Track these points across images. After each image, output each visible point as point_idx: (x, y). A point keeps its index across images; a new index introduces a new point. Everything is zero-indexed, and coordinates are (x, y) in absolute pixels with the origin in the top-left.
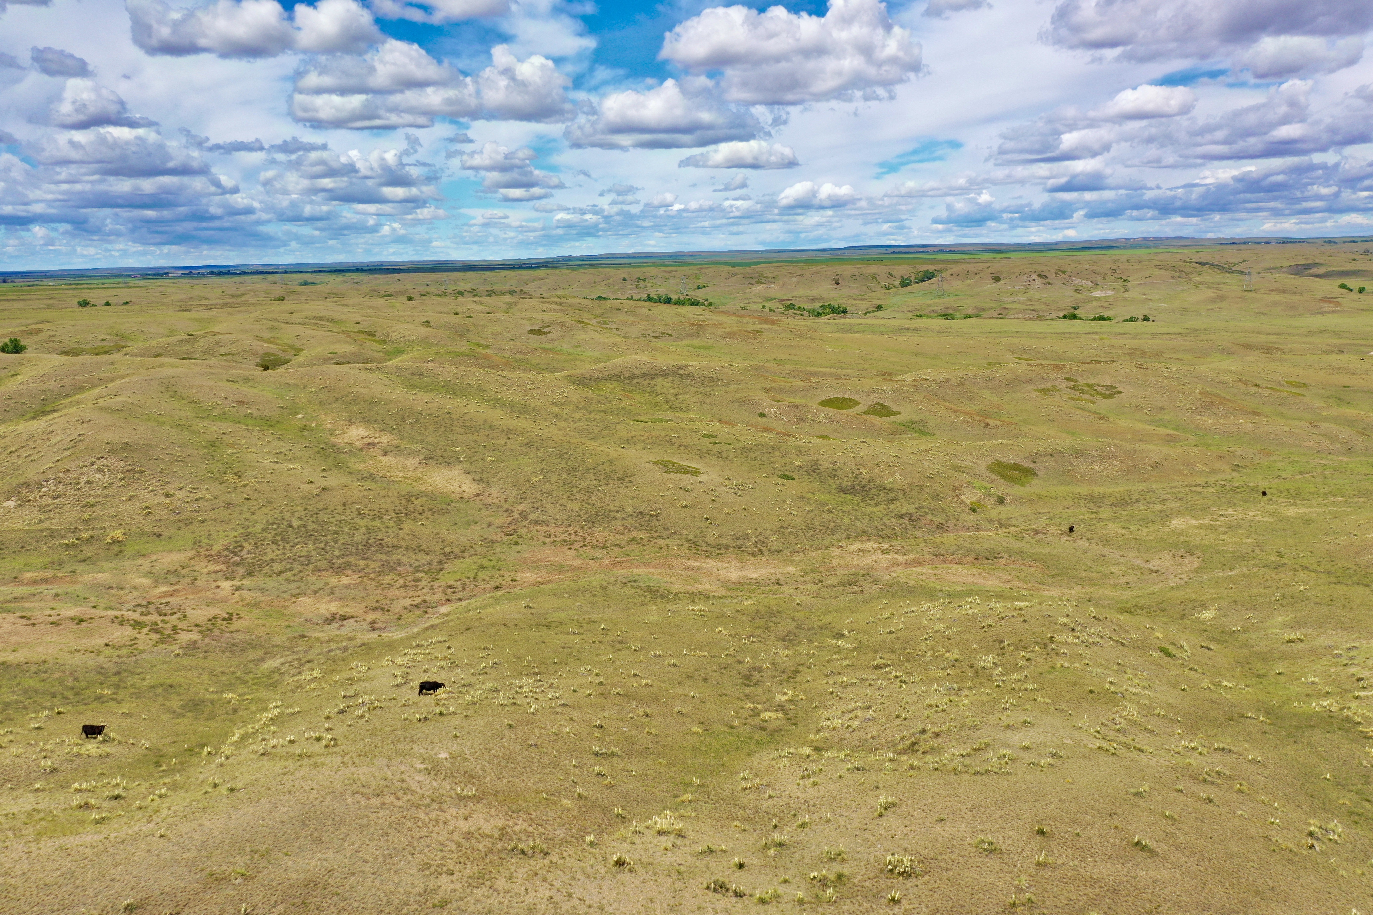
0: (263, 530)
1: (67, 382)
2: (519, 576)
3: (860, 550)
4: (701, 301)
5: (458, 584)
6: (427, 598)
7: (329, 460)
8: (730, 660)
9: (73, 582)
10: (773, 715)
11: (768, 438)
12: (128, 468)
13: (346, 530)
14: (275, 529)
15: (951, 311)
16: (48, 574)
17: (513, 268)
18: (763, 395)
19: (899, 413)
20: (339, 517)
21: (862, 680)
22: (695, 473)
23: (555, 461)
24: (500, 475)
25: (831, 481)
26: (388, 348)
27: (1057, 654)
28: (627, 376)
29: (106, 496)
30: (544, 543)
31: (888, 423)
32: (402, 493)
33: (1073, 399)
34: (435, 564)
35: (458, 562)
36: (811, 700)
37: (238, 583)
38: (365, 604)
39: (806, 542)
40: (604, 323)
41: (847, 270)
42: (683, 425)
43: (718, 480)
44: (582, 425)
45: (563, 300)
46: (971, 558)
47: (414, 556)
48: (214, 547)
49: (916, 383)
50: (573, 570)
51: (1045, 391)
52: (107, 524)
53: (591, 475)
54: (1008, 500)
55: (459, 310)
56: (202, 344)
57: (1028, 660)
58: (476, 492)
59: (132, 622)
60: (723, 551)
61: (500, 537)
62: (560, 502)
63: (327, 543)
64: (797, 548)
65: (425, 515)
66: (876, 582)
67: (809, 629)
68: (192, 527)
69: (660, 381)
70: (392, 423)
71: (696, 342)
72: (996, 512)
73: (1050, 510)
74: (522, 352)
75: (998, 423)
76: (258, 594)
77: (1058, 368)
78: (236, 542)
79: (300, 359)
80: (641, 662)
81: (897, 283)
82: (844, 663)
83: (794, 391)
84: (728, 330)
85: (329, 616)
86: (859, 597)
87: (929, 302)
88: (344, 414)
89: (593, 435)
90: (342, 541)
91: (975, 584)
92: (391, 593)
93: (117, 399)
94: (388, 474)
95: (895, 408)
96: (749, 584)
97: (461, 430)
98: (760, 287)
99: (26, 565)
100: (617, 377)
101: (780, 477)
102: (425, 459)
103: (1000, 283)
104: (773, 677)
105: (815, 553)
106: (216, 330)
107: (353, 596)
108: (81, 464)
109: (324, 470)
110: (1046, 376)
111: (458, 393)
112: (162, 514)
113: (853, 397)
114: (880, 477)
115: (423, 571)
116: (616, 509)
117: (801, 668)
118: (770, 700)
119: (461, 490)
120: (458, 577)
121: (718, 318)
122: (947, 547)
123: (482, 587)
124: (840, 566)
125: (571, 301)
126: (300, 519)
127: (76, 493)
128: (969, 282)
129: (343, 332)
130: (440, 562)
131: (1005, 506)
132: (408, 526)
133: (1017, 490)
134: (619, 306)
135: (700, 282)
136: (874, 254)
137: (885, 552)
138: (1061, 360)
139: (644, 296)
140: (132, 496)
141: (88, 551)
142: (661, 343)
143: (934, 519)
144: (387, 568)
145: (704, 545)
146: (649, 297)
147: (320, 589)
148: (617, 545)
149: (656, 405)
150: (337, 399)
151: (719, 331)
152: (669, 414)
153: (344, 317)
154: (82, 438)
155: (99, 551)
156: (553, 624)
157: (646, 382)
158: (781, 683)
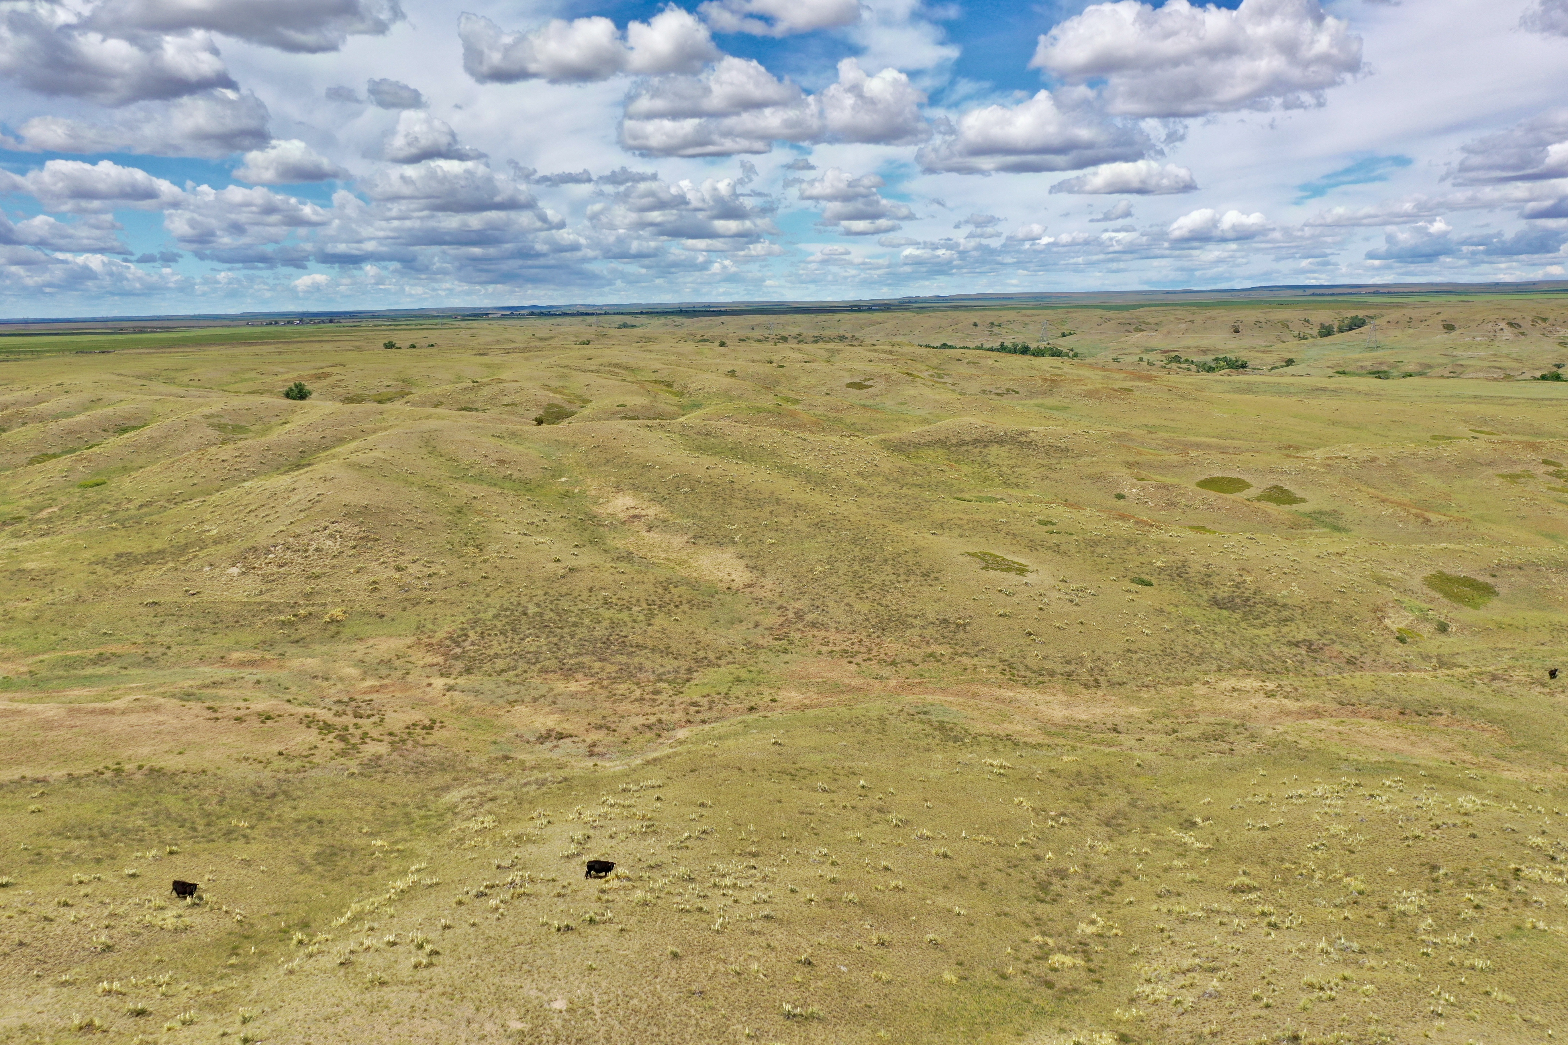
0: (495, 616)
1: (329, 433)
2: (782, 695)
3: (1234, 689)
4: (1065, 350)
5: (704, 702)
6: (664, 717)
7: (585, 534)
8: (1025, 853)
9: (281, 667)
10: (1068, 960)
11: (1124, 528)
12: (362, 535)
13: (587, 622)
14: (507, 617)
15: (1384, 368)
16: (257, 655)
17: (852, 311)
18: (1124, 471)
19: (1304, 500)
20: (581, 606)
21: (1210, 912)
22: (1022, 571)
23: (848, 548)
24: (778, 562)
25: (1201, 591)
26: (684, 401)
27: (1526, 903)
28: (954, 442)
29: (334, 567)
30: (820, 653)
31: (1288, 513)
32: (660, 579)
33: (1554, 489)
34: (683, 672)
35: (710, 671)
36: (1129, 939)
37: (451, 681)
38: (588, 720)
39: (1161, 674)
40: (938, 375)
41: (1250, 315)
42: (1015, 507)
43: (1050, 581)
44: (890, 502)
45: (896, 348)
46: (1394, 712)
47: (660, 661)
48: (437, 635)
49: (1329, 462)
50: (850, 691)
51: (1513, 478)
52: (330, 600)
53: (888, 568)
54: (1453, 628)
55: (774, 358)
56: (485, 393)
57: (1477, 907)
58: (747, 581)
59: (321, 723)
60: (1046, 679)
61: (767, 641)
62: (846, 601)
63: (562, 637)
64: (1146, 680)
65: (682, 608)
66: (1253, 738)
67: (1147, 809)
68: (419, 607)
69: (994, 449)
70: (664, 492)
71: (1050, 401)
72: (1435, 644)
73: (1515, 645)
74: (837, 410)
75: (1443, 518)
76: (471, 698)
77: (1534, 447)
78: (462, 629)
79: (586, 412)
80: (899, 845)
81: (1315, 332)
82: (1189, 877)
83: (1165, 467)
84: (1090, 387)
85: (544, 732)
86: (1227, 760)
87: (1357, 356)
88: (612, 479)
89: (900, 515)
90: (580, 636)
91: (1398, 752)
92: (622, 707)
93: (372, 454)
94: (649, 555)
95: (1300, 494)
96: (1077, 728)
97: (742, 504)
98: (1139, 335)
99: (237, 643)
100: (942, 443)
101: (1133, 581)
102: (694, 537)
103: (1453, 333)
104: (1081, 889)
105: (1170, 690)
106: (503, 377)
107: (577, 708)
108: (313, 528)
109: (577, 546)
110: (1514, 457)
111: (747, 457)
112: (389, 590)
113: (1242, 477)
114: (1270, 587)
115: (666, 681)
116: (915, 613)
117: (1124, 878)
118: (1069, 931)
119: (730, 578)
120: (705, 692)
121: (1080, 372)
122: (1360, 693)
123: (733, 707)
124: (1204, 710)
125: (905, 349)
126: (538, 605)
127: (302, 561)
128: (1411, 331)
129: (638, 382)
130: (690, 670)
131: (1448, 635)
132: (660, 621)
133: (1467, 614)
134: (959, 356)
135: (1066, 329)
136: (1289, 296)
137: (1270, 695)
138: (1538, 434)
139: (997, 345)
140: (361, 568)
141: (304, 630)
142: (1005, 401)
143: (1343, 649)
144: (625, 674)
145: (1022, 668)
146: (1002, 345)
147: (541, 696)
148: (910, 661)
149: (986, 479)
150: (608, 461)
151: (1077, 389)
152: (1000, 492)
153: (641, 364)
154: (320, 498)
155: (314, 632)
156: (802, 773)
157: (976, 451)
158: (1091, 901)
